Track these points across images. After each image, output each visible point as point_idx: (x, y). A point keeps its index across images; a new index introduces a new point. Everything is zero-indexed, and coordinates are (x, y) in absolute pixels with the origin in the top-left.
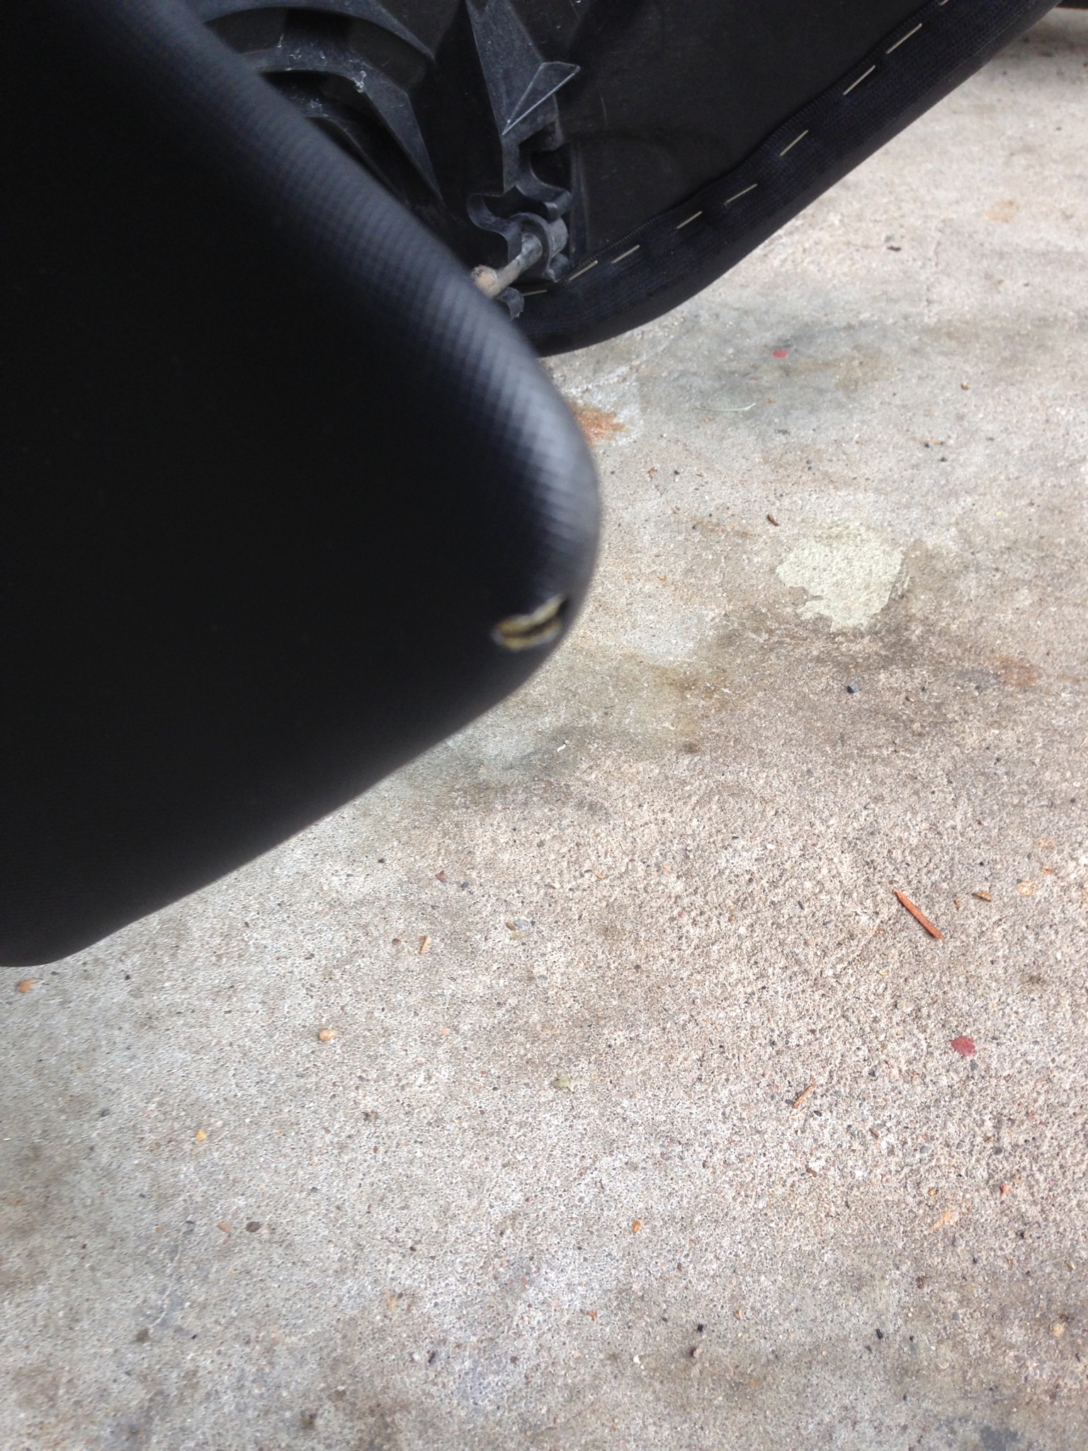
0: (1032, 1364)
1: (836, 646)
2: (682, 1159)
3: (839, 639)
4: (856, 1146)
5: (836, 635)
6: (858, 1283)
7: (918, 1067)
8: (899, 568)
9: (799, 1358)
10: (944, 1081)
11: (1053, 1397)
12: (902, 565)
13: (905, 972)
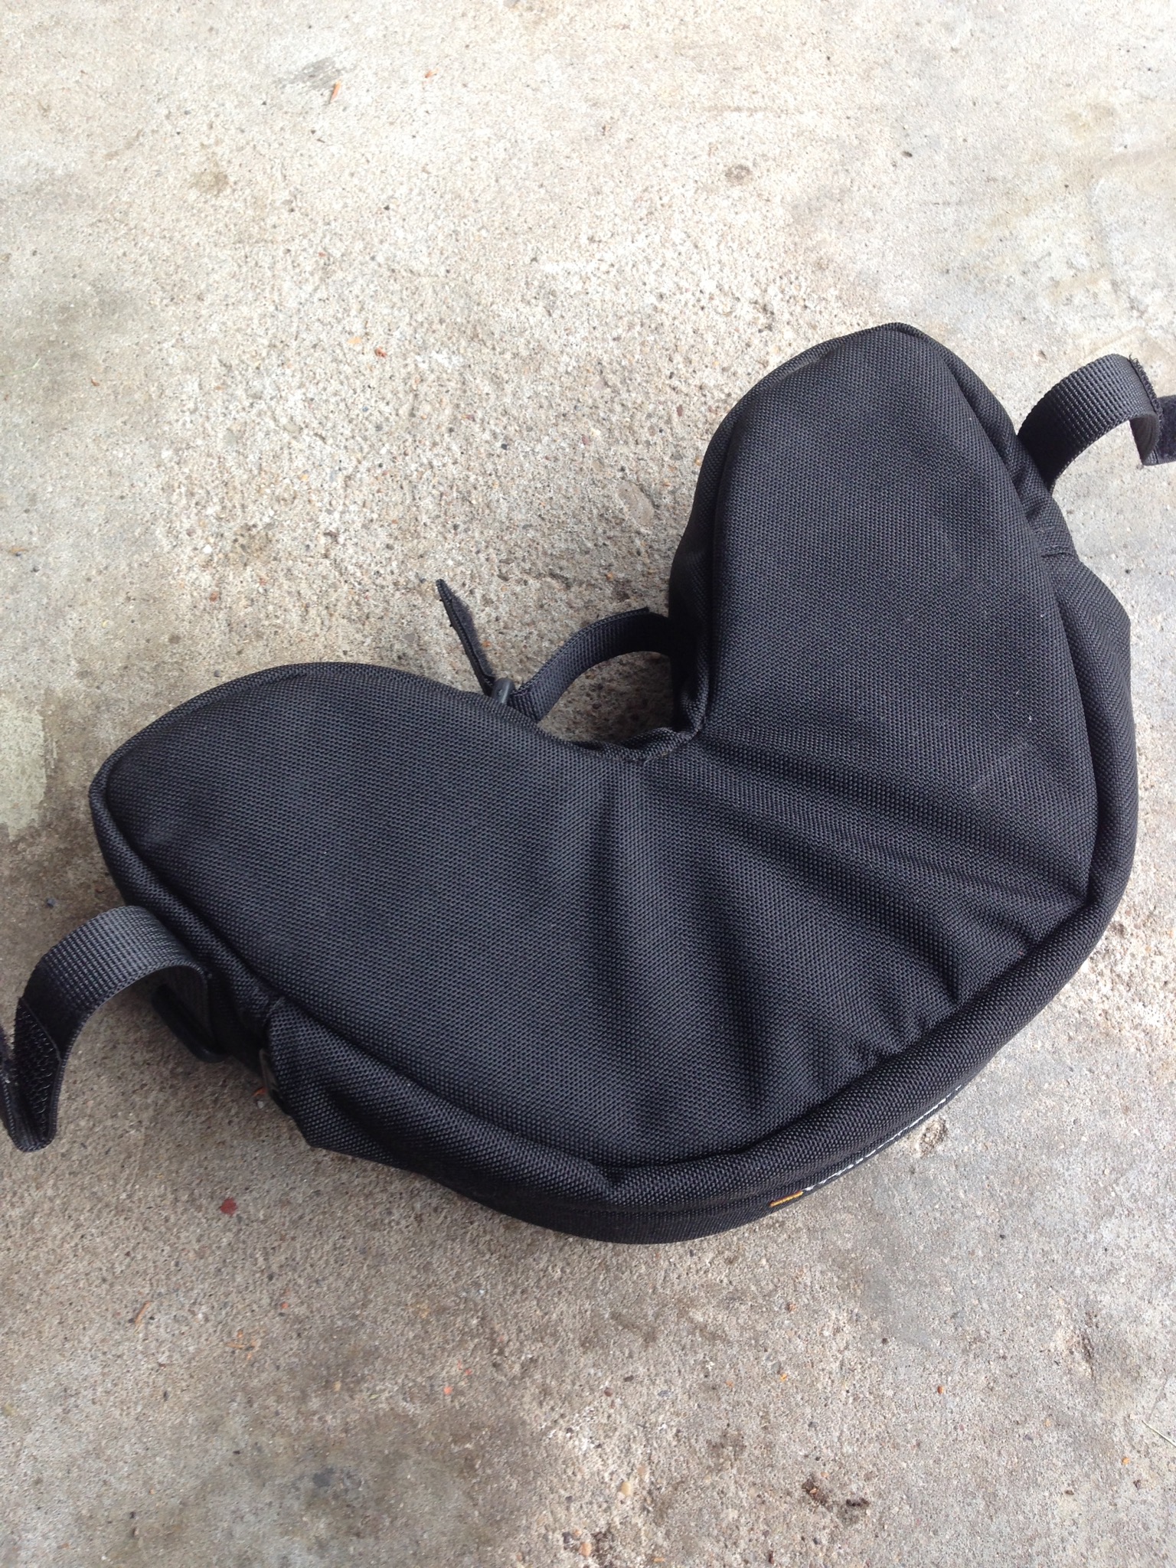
0: (329, 1418)
1: (20, 856)
2: (77, 1406)
3: (21, 846)
4: (184, 1329)
5: (16, 843)
6: (213, 1426)
8: (42, 734)
9: (197, 1498)
11: (346, 1431)
12: (44, 730)
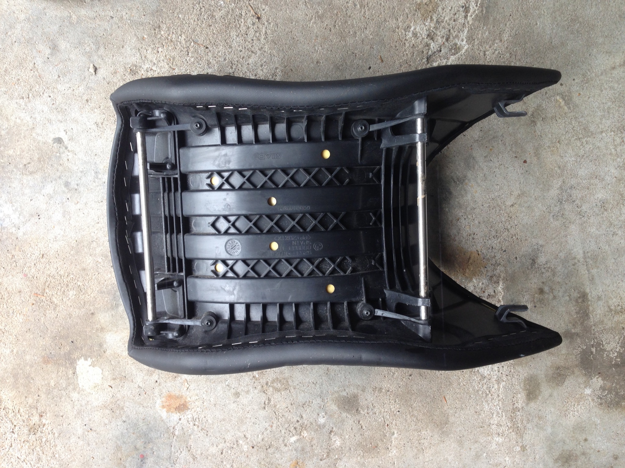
7: (30, 269)
10: (25, 268)
13: (38, 284)
